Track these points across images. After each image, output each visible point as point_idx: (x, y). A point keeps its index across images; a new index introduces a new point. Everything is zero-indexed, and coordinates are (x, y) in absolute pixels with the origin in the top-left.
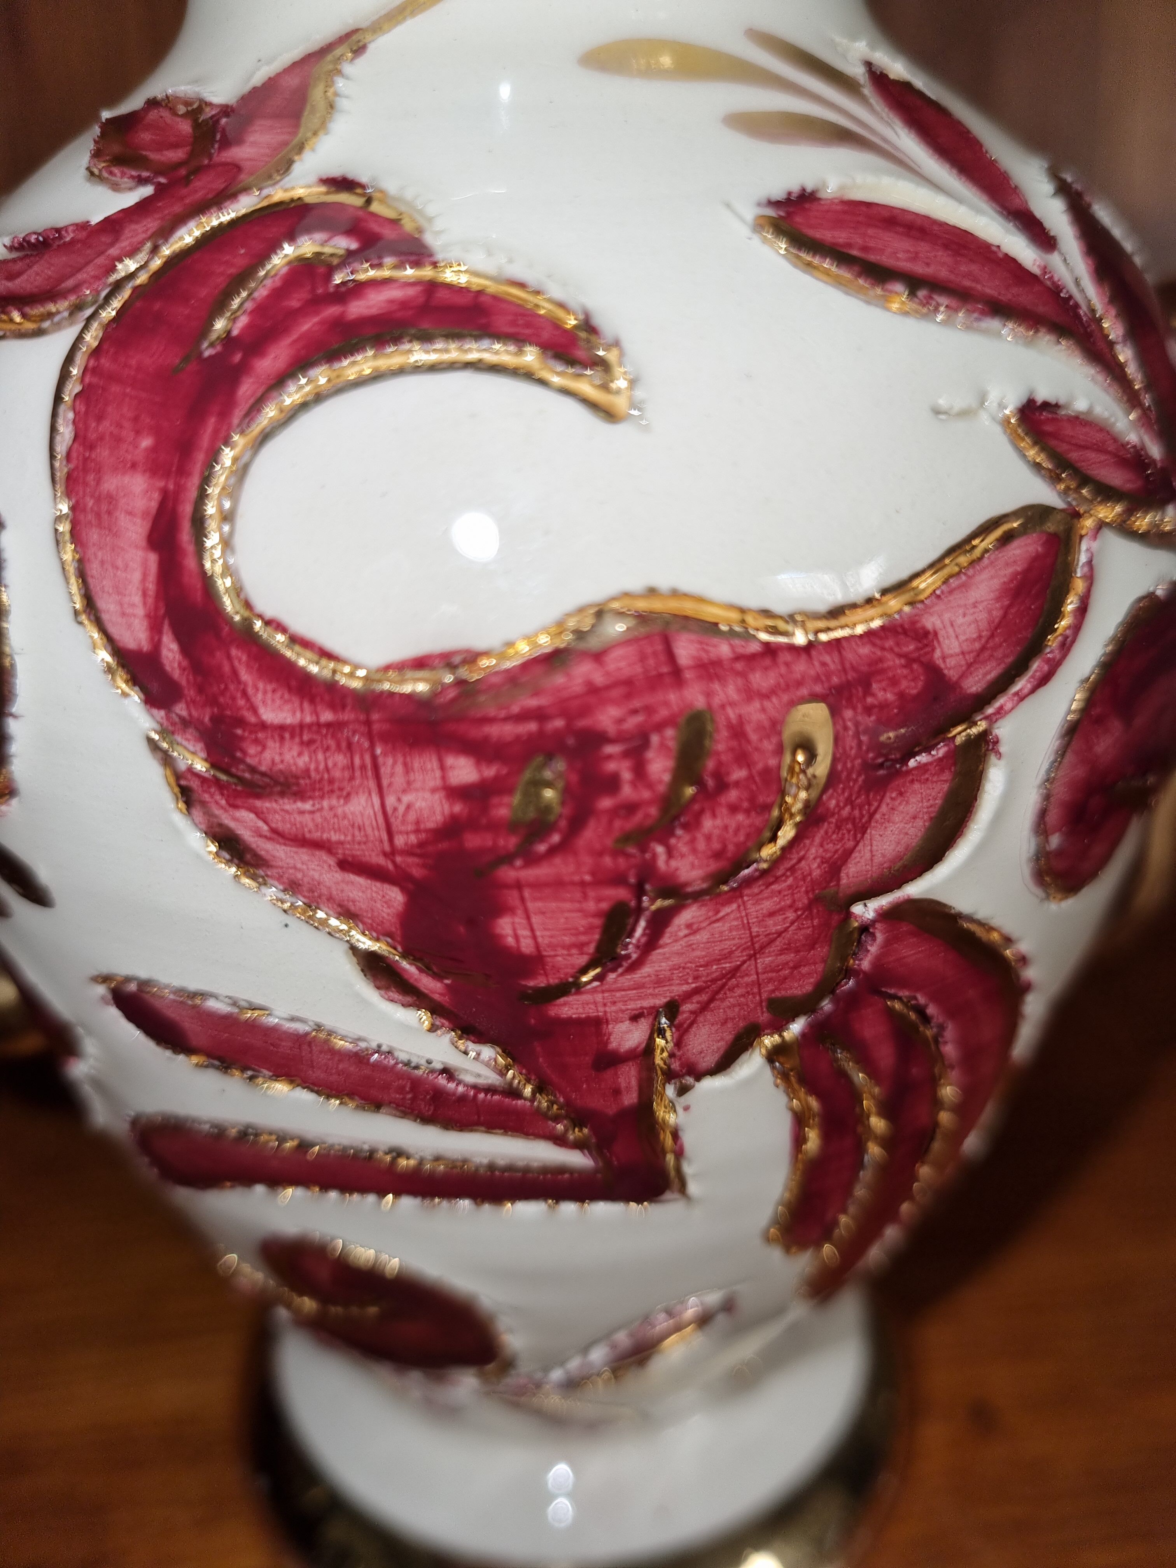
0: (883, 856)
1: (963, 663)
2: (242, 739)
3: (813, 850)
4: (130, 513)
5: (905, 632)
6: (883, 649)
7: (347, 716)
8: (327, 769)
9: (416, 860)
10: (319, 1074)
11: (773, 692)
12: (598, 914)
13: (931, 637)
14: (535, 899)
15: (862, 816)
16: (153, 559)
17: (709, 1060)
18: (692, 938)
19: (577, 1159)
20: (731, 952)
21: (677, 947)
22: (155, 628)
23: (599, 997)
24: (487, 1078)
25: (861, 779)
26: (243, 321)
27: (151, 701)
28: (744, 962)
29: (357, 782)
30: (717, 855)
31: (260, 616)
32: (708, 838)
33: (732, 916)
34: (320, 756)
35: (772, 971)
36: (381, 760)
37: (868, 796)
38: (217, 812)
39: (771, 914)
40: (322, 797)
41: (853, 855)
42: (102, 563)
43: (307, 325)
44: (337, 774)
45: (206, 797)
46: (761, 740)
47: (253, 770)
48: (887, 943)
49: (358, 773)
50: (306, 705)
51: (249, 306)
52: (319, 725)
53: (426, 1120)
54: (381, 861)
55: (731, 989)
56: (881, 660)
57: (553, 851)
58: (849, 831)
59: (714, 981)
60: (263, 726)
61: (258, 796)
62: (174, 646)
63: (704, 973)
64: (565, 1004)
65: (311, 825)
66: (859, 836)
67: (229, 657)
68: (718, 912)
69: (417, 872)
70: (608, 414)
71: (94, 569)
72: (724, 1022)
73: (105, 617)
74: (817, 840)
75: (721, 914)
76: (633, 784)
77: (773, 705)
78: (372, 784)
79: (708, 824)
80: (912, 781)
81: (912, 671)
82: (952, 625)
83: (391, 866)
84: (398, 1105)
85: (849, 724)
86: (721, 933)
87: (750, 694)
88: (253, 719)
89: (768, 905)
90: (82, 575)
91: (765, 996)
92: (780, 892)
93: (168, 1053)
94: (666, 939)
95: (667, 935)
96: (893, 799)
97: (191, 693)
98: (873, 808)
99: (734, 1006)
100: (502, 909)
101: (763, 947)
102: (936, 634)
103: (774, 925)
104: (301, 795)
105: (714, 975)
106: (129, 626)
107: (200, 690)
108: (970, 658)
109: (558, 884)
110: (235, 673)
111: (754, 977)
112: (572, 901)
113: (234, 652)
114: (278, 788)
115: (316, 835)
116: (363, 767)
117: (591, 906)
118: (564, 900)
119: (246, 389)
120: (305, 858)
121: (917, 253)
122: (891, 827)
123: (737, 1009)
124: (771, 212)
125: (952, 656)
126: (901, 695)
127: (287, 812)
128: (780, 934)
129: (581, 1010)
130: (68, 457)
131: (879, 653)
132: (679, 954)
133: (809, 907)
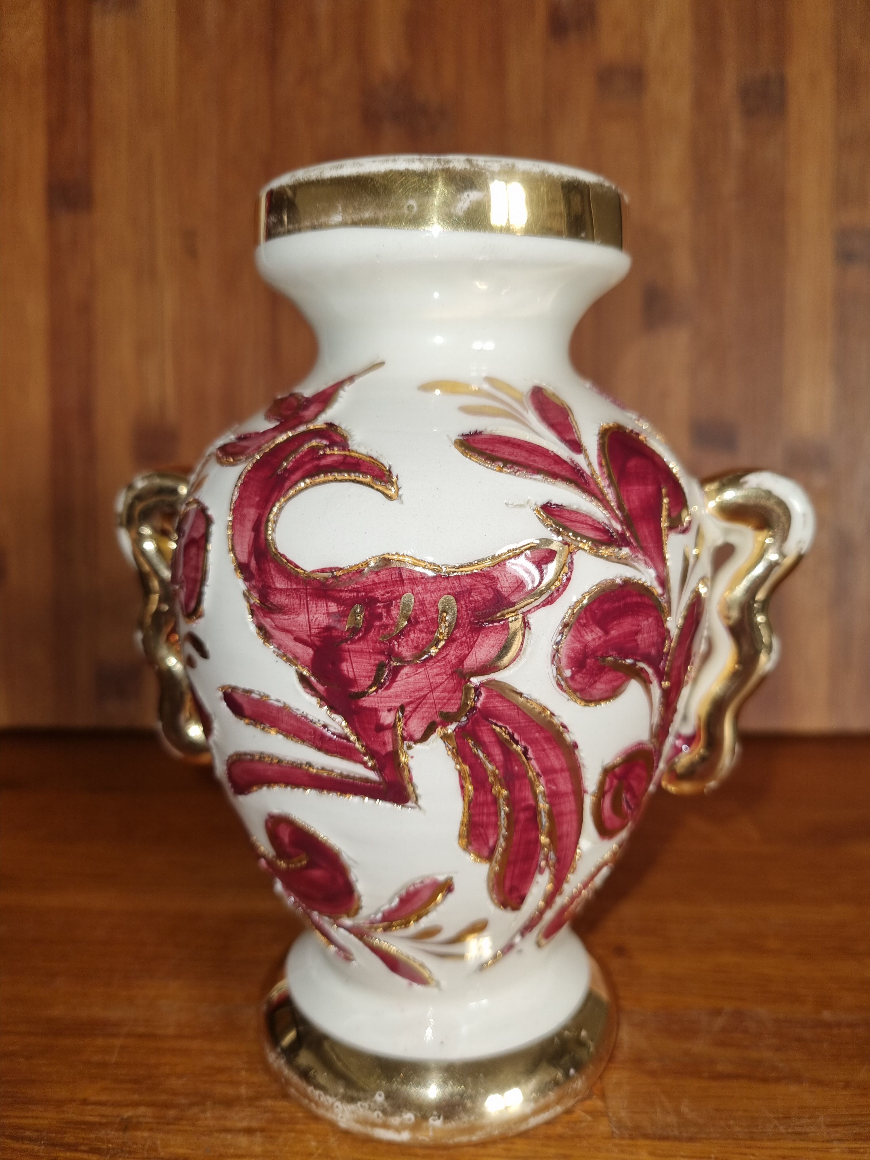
0: (481, 659)
1: (510, 590)
2: (269, 593)
3: (452, 652)
4: (249, 520)
5: (485, 576)
6: (476, 581)
7: (301, 587)
8: (293, 605)
9: (317, 638)
10: (284, 726)
11: (435, 591)
12: (375, 665)
13: (496, 579)
14: (354, 657)
15: (470, 642)
16: (253, 534)
17: (418, 735)
18: (408, 679)
19: (373, 775)
20: (423, 688)
21: (403, 682)
22: (250, 556)
23: (376, 699)
24: (338, 730)
25: (469, 627)
26: (291, 464)
27: (245, 580)
28: (428, 693)
29: (301, 609)
30: (416, 648)
31: (279, 553)
32: (412, 641)
33: (422, 673)
34: (292, 600)
35: (440, 699)
36: (309, 602)
37: (472, 634)
38: (260, 618)
39: (437, 675)
40: (291, 615)
41: (468, 657)
42: (239, 535)
43: (308, 466)
44: (296, 606)
45: (258, 613)
46: (430, 607)
47: (272, 604)
48: (487, 697)
49: (302, 606)
50: (289, 582)
51: (294, 460)
52: (292, 589)
53: (320, 749)
54: (306, 638)
55: (424, 704)
56: (475, 585)
57: (360, 639)
58: (466, 647)
59: (417, 699)
60: (276, 589)
61: (273, 613)
62: (254, 562)
63: (414, 695)
64: (364, 701)
65: (287, 624)
66: (470, 649)
67: (269, 566)
68: (417, 671)
69: (318, 643)
70: (389, 498)
71: (236, 537)
72: (423, 718)
73: (237, 552)
74: (453, 648)
75: (418, 672)
76: (387, 618)
77: (435, 596)
78: (306, 610)
79: (412, 635)
80: (491, 632)
81: (488, 590)
82: (505, 576)
83: (310, 641)
84: (309, 741)
85: (463, 606)
86: (419, 679)
87: (426, 591)
88: (273, 587)
89: (435, 671)
90: (232, 539)
91: (438, 710)
92: (440, 666)
93: (239, 720)
94: (398, 679)
95: (399, 677)
96: (483, 637)
97: (257, 577)
98: (475, 639)
99: (426, 712)
100: (343, 660)
101: (435, 688)
102: (498, 578)
103: (439, 679)
104: (285, 613)
105: (417, 697)
106: (243, 555)
107: (260, 576)
108: (513, 589)
109: (362, 652)
110: (270, 570)
111: (432, 701)
112: (366, 659)
113: (271, 564)
114: (278, 611)
115: (288, 628)
116: (304, 604)
117: (372, 661)
118: (363, 658)
119: (288, 484)
120: (284, 636)
121: (513, 453)
122: (483, 649)
123: (427, 713)
124: (461, 438)
125: (505, 587)
126: (483, 599)
127: (280, 619)
128: (441, 684)
129: (370, 704)
130: (235, 502)
131: (475, 582)
132: (404, 685)
133: (452, 674)
